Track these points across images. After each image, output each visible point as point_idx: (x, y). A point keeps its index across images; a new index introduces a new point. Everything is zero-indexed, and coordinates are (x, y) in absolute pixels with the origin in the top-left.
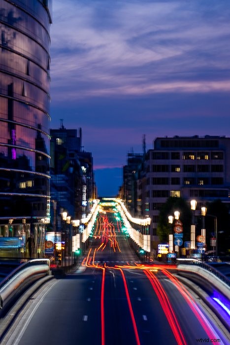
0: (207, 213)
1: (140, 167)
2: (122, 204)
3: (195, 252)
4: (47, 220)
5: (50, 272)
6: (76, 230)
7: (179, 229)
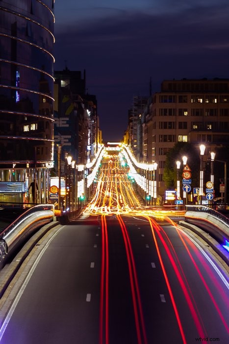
0: (216, 158)
1: (146, 110)
2: (127, 148)
3: (202, 198)
4: (50, 165)
5: (55, 218)
6: (80, 175)
7: (187, 175)
